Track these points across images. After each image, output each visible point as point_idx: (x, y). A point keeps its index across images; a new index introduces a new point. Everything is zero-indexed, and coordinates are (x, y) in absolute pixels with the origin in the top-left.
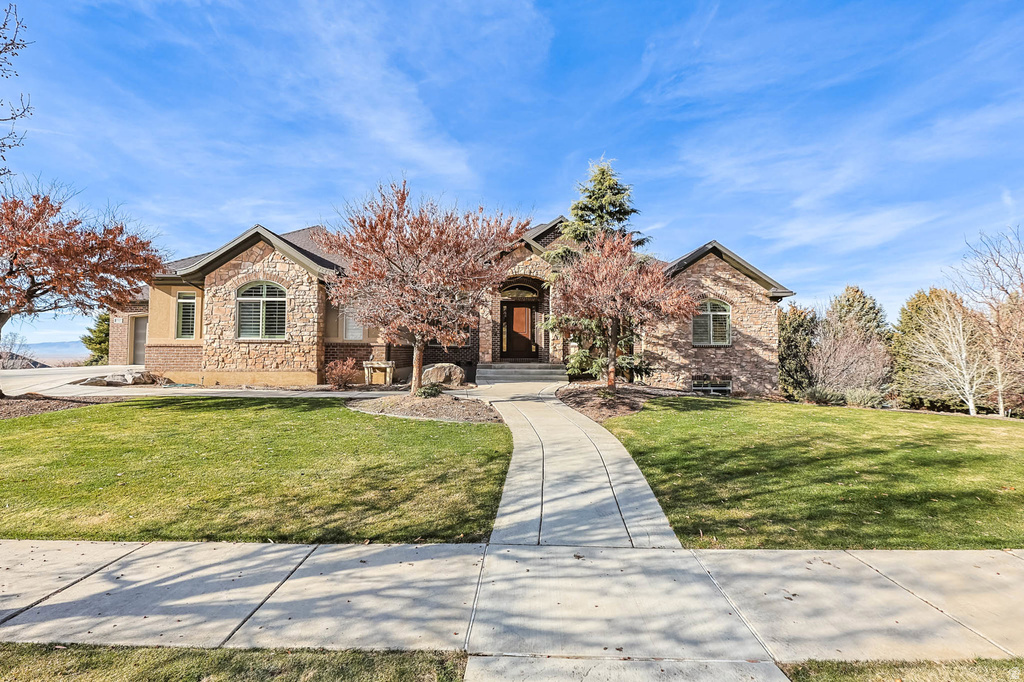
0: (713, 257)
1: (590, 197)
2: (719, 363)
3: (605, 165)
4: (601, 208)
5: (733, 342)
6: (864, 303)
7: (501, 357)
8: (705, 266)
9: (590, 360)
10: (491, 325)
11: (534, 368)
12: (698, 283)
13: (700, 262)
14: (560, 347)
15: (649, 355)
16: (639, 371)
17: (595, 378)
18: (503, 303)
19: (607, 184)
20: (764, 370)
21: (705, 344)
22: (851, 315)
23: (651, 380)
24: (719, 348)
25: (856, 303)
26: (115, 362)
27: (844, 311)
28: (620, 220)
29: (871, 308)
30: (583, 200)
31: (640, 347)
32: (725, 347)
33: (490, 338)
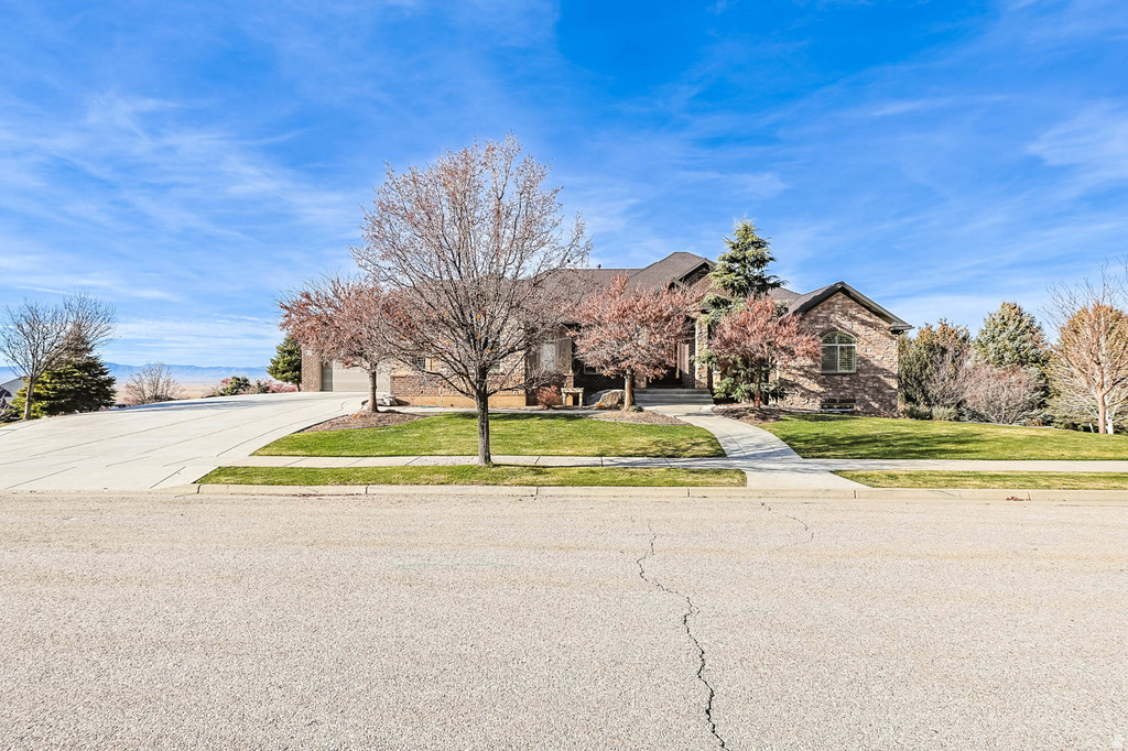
0: (841, 296)
1: (734, 248)
2: (845, 388)
3: (749, 223)
4: (744, 258)
5: (858, 370)
6: (1020, 321)
8: (834, 304)
9: (735, 386)
11: (682, 393)
12: (827, 319)
13: (829, 300)
14: (705, 375)
15: (784, 383)
16: (775, 395)
17: (736, 402)
19: (750, 240)
20: (884, 394)
21: (834, 372)
22: (1004, 335)
23: (784, 402)
24: (845, 375)
25: (1011, 322)
26: (308, 389)
27: (997, 330)
28: (758, 267)
29: (1027, 327)
30: (730, 252)
31: (775, 376)
32: (851, 374)
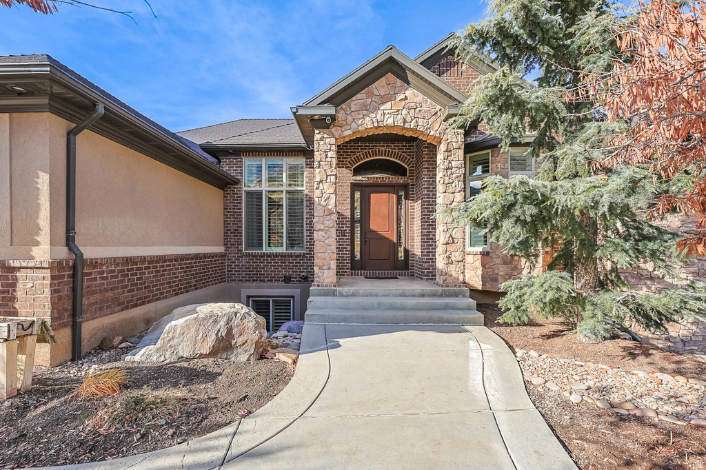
7: (352, 268)
10: (335, 217)
18: (355, 186)
33: (332, 242)
